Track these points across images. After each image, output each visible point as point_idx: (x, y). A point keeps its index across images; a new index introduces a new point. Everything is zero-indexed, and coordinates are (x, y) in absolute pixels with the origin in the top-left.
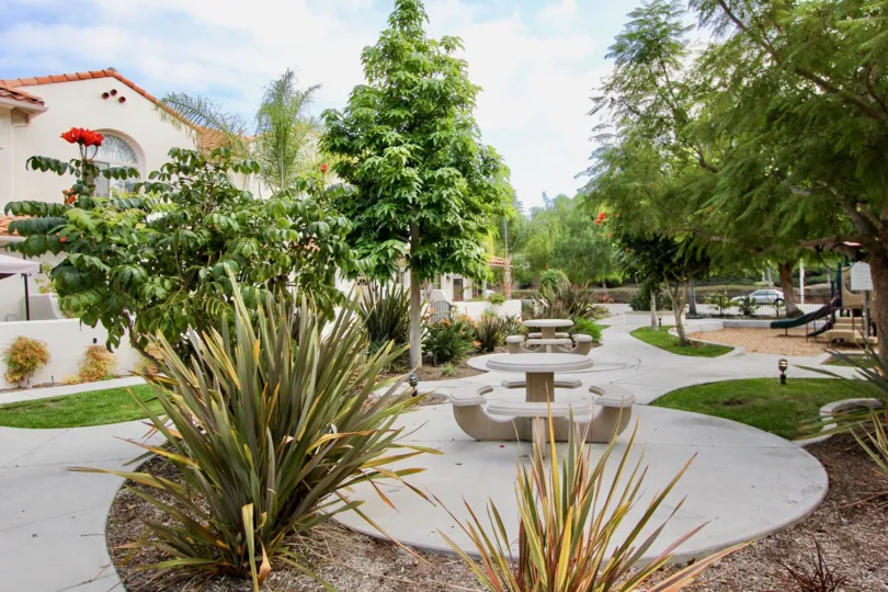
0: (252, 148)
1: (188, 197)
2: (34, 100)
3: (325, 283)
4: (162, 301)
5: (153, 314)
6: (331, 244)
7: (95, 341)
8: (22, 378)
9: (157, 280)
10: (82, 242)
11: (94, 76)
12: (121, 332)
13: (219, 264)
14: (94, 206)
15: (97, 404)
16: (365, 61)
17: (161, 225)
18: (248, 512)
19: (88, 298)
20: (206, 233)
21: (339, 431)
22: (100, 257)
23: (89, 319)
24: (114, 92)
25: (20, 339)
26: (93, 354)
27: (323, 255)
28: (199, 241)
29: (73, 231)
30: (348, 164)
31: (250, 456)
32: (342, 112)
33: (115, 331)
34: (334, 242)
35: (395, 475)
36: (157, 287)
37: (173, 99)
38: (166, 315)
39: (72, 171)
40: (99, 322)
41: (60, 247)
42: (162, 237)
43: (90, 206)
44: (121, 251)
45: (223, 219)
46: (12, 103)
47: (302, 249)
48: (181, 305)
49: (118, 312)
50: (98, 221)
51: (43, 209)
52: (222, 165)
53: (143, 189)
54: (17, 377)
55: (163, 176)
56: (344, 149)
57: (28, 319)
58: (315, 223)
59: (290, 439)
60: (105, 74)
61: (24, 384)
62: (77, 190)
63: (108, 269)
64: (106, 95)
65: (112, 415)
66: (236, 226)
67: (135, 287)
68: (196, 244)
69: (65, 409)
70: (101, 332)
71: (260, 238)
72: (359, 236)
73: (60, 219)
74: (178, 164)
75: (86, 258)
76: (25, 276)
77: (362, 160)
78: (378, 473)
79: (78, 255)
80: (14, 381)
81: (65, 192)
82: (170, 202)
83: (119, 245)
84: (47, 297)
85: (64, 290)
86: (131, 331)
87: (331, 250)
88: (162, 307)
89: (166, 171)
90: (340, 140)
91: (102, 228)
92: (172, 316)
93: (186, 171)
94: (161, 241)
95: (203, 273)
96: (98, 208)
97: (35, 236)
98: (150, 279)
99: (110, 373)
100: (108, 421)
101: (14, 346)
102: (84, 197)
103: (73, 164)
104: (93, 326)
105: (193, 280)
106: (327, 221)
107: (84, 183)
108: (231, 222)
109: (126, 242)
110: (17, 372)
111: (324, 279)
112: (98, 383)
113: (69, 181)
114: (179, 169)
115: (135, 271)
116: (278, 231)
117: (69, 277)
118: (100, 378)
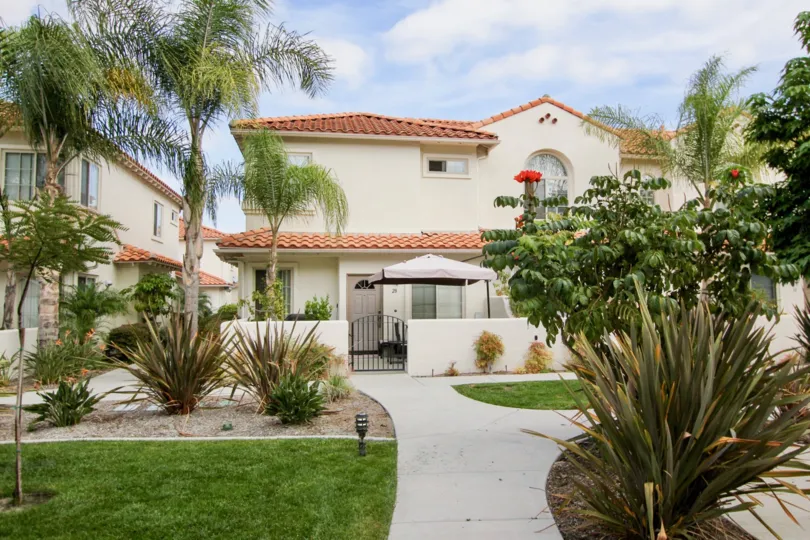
0: (673, 145)
1: (605, 217)
2: (491, 137)
3: (738, 290)
4: (585, 307)
5: (578, 317)
6: (744, 251)
7: (536, 338)
8: (486, 365)
9: (581, 289)
10: (529, 260)
11: (533, 105)
12: (556, 332)
13: (629, 276)
14: (536, 231)
15: (538, 392)
16: (800, 29)
17: (584, 242)
18: (649, 488)
19: (533, 303)
20: (619, 247)
21: (738, 436)
22: (540, 271)
23: (534, 321)
24: (548, 115)
25: (485, 333)
26: (535, 349)
27: (735, 263)
28: (614, 254)
29: (523, 252)
30: (781, 151)
31: (649, 441)
32: (771, 94)
33: (552, 331)
34: (747, 248)
35: (800, 492)
36: (581, 295)
37: (597, 113)
38: (588, 319)
39: (522, 204)
40: (541, 323)
41: (513, 262)
42: (585, 253)
43: (533, 230)
44: (555, 266)
45: (633, 234)
46: (477, 142)
47: (713, 257)
48: (599, 310)
49: (554, 315)
50: (540, 243)
51: (503, 236)
52: (633, 184)
53: (570, 213)
54: (483, 364)
55: (585, 200)
56: (773, 136)
57: (489, 317)
58: (724, 231)
59: (687, 435)
60: (541, 102)
61: (487, 370)
62: (524, 218)
63: (546, 281)
64: (542, 120)
65: (549, 403)
66: (645, 240)
67: (565, 294)
68: (612, 257)
69: (517, 393)
70: (541, 331)
71: (666, 250)
72: (796, 233)
73: (513, 241)
74: (597, 189)
75: (532, 272)
76: (487, 281)
77: (798, 144)
78: (781, 485)
79: (527, 271)
80: (481, 367)
81: (517, 220)
82: (591, 219)
83: (553, 260)
84: (501, 299)
85: (516, 297)
86: (562, 331)
87: (743, 256)
88: (585, 312)
89: (587, 196)
90: (769, 127)
91: (542, 248)
92: (592, 320)
93: (603, 193)
94: (584, 256)
95: (616, 283)
96: (539, 232)
97: (499, 256)
98: (576, 288)
99: (548, 367)
100: (545, 407)
101: (481, 338)
102: (529, 224)
103: (522, 199)
104: (537, 326)
105: (609, 290)
106: (738, 228)
107: (529, 212)
108: (640, 236)
109: (558, 259)
110: (483, 359)
111: (737, 287)
112: (539, 375)
113: (520, 211)
114: (598, 192)
115: (565, 283)
116: (683, 243)
117: (521, 287)
118: (541, 371)
